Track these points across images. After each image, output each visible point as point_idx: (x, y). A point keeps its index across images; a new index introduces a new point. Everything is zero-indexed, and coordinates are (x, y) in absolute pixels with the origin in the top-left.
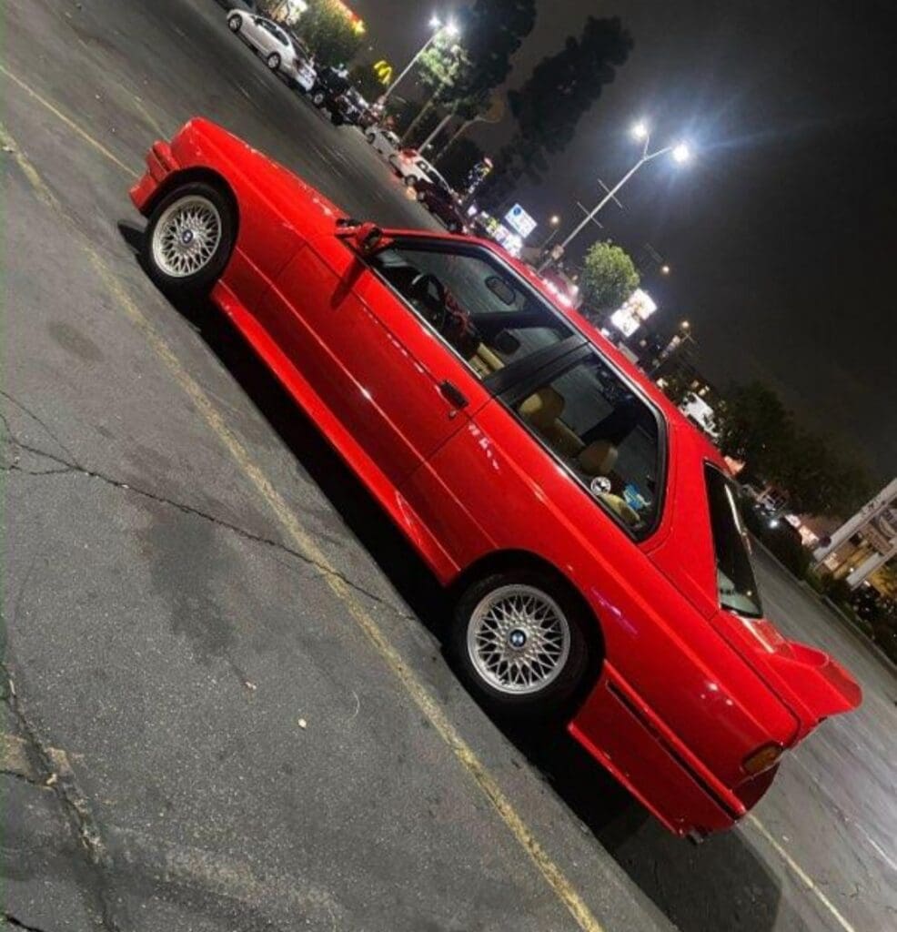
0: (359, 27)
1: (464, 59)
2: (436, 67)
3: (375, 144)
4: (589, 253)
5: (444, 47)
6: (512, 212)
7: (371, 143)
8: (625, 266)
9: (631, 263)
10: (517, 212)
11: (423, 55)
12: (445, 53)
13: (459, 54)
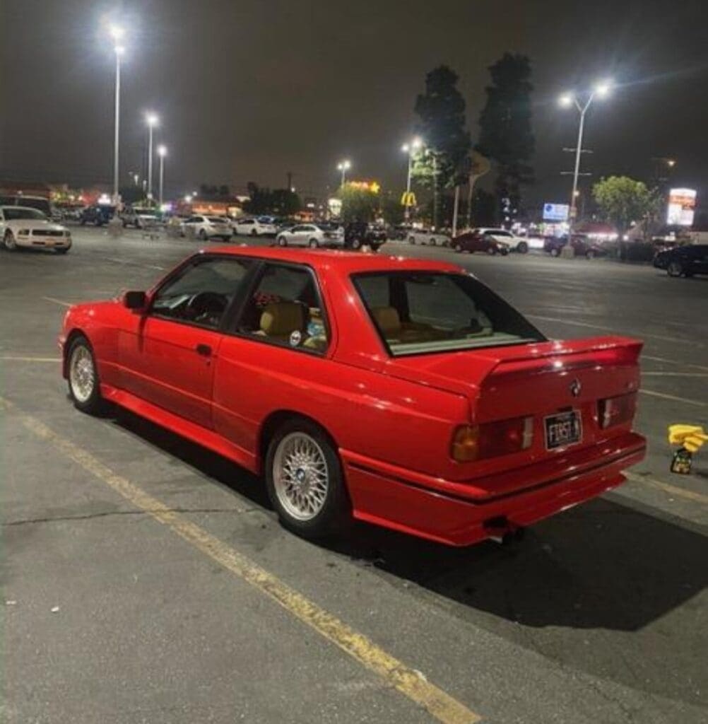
0: (375, 188)
1: (436, 153)
2: (424, 171)
3: (417, 242)
4: (594, 196)
5: (421, 157)
6: (545, 212)
7: (413, 243)
8: (625, 185)
9: (628, 179)
10: (549, 209)
11: (412, 171)
12: (424, 159)
13: (431, 153)
